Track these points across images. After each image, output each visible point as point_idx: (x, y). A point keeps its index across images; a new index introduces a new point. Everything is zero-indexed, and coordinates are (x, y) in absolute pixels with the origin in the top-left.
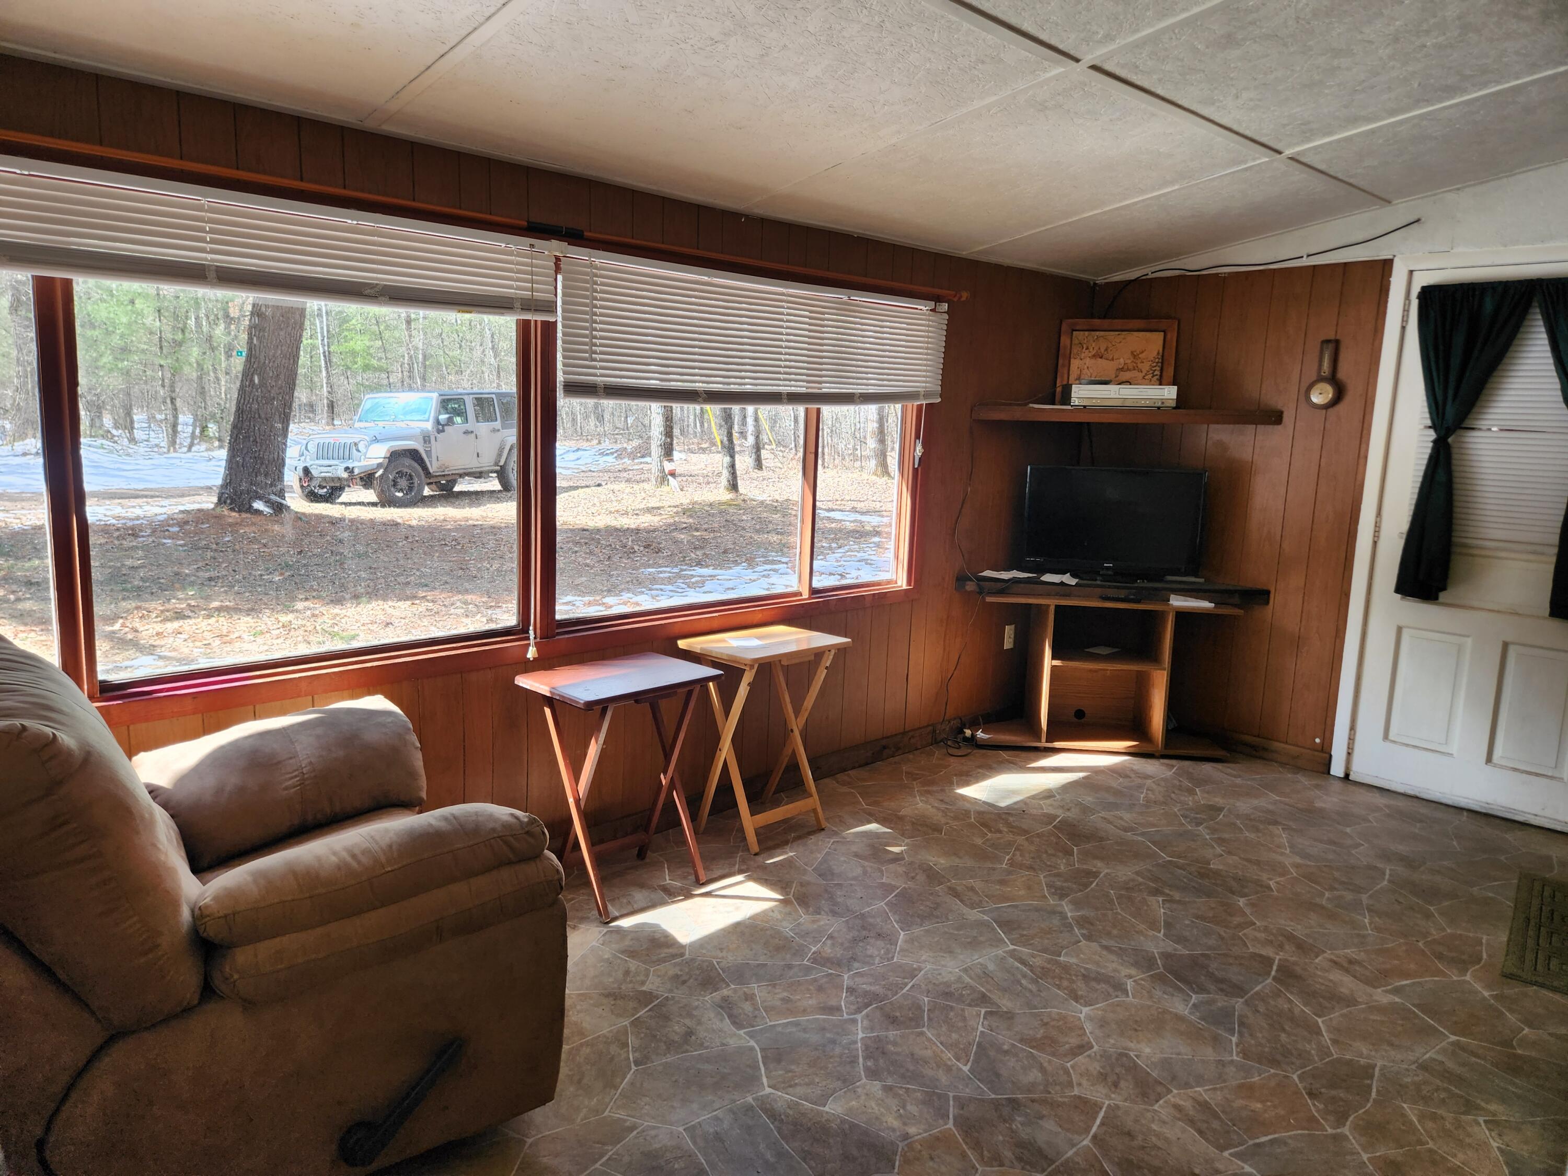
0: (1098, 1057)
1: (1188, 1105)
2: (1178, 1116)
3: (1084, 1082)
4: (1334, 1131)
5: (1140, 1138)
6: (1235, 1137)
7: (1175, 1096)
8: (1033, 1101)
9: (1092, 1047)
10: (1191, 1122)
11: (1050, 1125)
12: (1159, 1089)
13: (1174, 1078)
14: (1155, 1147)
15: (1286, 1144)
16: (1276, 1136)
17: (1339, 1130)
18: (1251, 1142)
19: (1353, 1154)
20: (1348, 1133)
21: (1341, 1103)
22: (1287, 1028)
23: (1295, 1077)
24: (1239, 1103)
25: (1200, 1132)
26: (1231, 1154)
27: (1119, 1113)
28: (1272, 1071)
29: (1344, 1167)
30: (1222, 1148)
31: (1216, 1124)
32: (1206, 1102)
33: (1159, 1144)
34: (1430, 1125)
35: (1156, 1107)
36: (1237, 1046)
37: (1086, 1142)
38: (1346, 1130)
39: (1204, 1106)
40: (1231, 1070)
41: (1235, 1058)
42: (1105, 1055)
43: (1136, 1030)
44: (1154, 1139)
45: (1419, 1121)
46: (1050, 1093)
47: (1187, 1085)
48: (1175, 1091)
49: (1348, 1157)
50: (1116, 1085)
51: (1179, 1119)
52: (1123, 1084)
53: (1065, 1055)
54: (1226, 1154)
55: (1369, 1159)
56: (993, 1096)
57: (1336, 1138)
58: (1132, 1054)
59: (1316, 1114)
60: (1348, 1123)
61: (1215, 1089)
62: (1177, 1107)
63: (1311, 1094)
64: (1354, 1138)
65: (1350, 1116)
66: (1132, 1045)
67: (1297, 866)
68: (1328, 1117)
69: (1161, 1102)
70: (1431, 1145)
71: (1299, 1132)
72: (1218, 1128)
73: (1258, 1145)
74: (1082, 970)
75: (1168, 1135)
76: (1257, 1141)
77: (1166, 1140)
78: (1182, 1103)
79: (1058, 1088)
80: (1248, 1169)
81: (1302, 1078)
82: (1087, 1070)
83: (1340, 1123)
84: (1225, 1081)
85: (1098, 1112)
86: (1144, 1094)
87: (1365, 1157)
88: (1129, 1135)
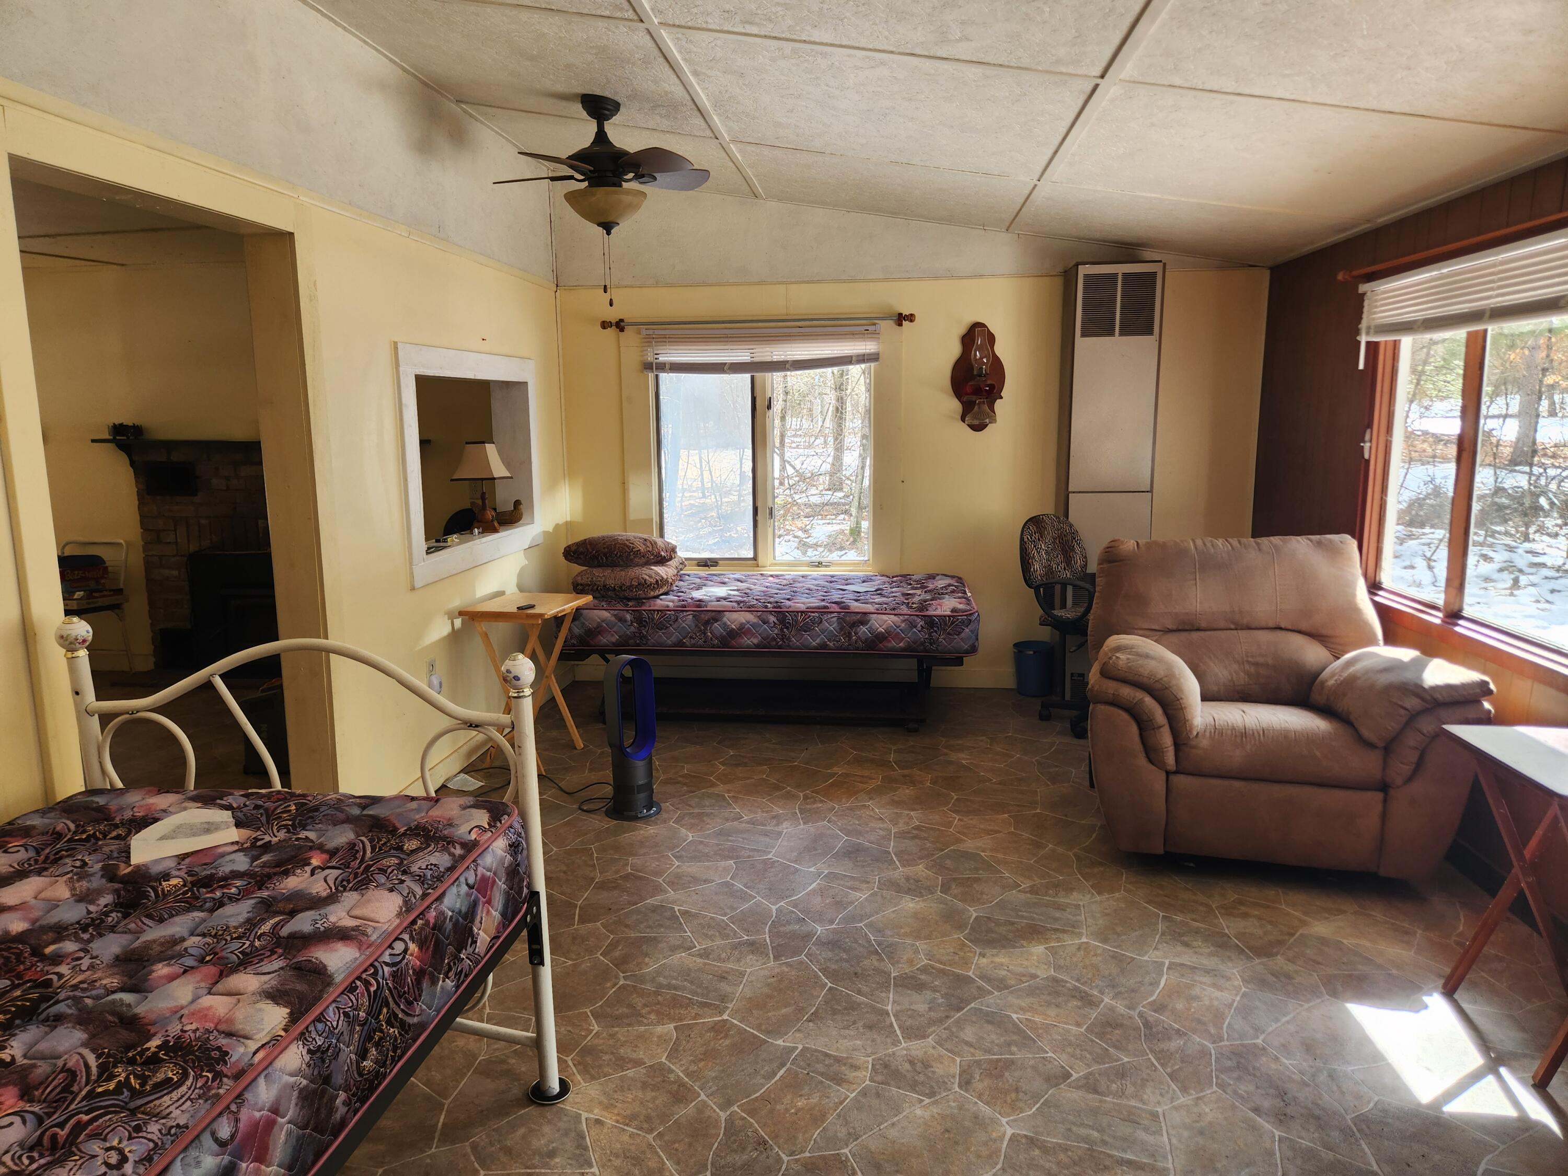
0: (946, 1080)
1: (851, 1075)
2: (850, 1061)
3: (931, 1051)
4: (732, 1109)
5: (861, 1030)
6: (802, 1063)
7: (864, 1078)
8: (947, 1017)
9: (960, 1087)
10: (838, 1060)
11: (922, 1007)
12: (879, 1078)
13: (878, 1095)
14: (847, 1028)
15: (764, 1077)
16: (773, 1081)
17: (728, 1113)
18: (788, 1065)
19: (711, 1095)
20: (721, 1113)
21: (735, 1146)
23: (785, 1158)
24: (814, 1100)
25: (827, 1055)
26: (797, 1048)
27: (889, 1040)
28: (807, 1154)
29: (716, 1077)
30: (805, 1049)
31: (820, 1067)
32: (840, 1085)
34: (652, 1164)
35: (870, 1059)
36: (853, 1169)
37: (889, 1008)
38: (723, 1115)
39: (839, 1080)
40: (842, 1133)
41: (846, 1151)
42: (943, 1084)
43: (947, 1131)
44: (852, 1033)
45: (663, 1163)
46: (945, 1029)
47: (864, 1093)
48: (867, 1082)
49: (715, 1088)
50: (911, 1063)
52: (907, 1066)
54: (800, 1047)
55: (699, 1095)
56: (972, 1005)
58: (927, 1101)
59: (751, 1120)
60: (723, 1125)
61: (841, 1103)
62: (856, 1068)
63: (762, 1144)
64: (714, 1111)
65: (724, 1134)
66: (935, 1110)
68: (741, 1123)
69: (870, 1067)
70: (650, 1137)
71: (758, 1094)
72: (817, 1066)
73: (783, 1065)
76: (784, 1069)
77: (845, 1037)
79: (944, 1036)
80: (780, 1042)
81: (779, 1160)
82: (941, 1063)
83: (730, 1121)
84: (839, 1115)
85: (902, 1033)
86: (886, 1066)
87: (703, 1097)
88: (870, 1028)
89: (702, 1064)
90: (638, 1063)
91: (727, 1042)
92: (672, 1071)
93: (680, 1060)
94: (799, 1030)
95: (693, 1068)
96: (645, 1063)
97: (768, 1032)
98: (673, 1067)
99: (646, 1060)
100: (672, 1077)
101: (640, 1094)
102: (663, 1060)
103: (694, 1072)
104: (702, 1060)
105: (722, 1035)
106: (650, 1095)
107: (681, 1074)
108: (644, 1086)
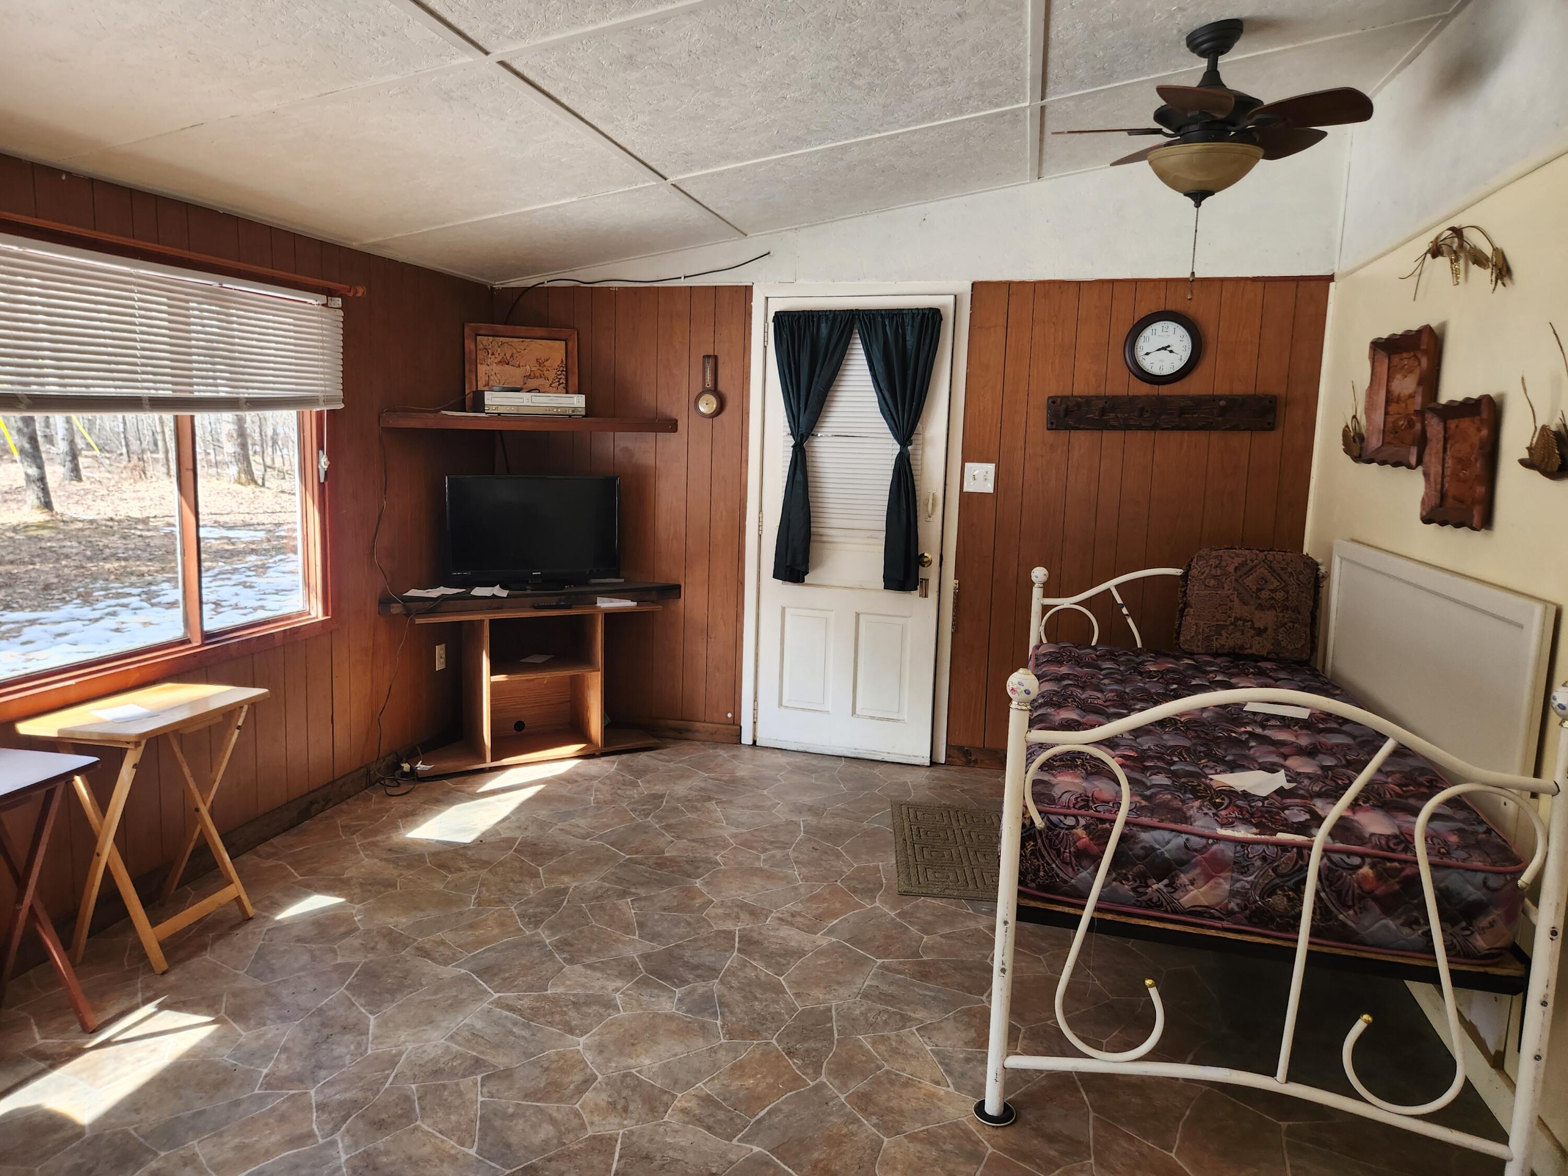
0: (604, 1086)
1: (692, 1104)
2: (687, 1119)
3: (596, 1119)
4: (815, 1083)
5: (658, 1157)
6: (739, 1121)
7: (683, 1100)
8: (550, 1160)
9: (596, 1078)
10: (699, 1121)
12: (665, 1098)
13: (676, 1082)
14: (673, 1160)
15: (780, 1110)
16: (771, 1106)
17: (818, 1081)
18: (753, 1121)
19: (833, 1098)
20: (825, 1080)
21: (814, 1053)
22: (758, 995)
23: (774, 1041)
24: (737, 1083)
25: (709, 1129)
26: (739, 1141)
27: (635, 1139)
28: (755, 1042)
29: (830, 1115)
30: (730, 1138)
31: (721, 1115)
32: (708, 1095)
33: (677, 1155)
34: (882, 1048)
35: (666, 1119)
36: (722, 1028)
38: (823, 1078)
39: (707, 1100)
40: (722, 1054)
41: (723, 1041)
42: (609, 1082)
43: (633, 1045)
44: (670, 1153)
45: (872, 1047)
46: (564, 1144)
47: (689, 1085)
48: (680, 1095)
49: (830, 1104)
50: (625, 1110)
51: (688, 1123)
52: (632, 1106)
53: (572, 1097)
54: (735, 1141)
55: (846, 1098)
57: (820, 1088)
58: (634, 1071)
59: (798, 1072)
60: (823, 1070)
61: (712, 1079)
62: (684, 1111)
63: (790, 1053)
64: (831, 1083)
65: (823, 1063)
66: (632, 1062)
67: (734, 836)
68: (807, 1071)
69: (669, 1111)
70: (887, 1067)
71: (788, 1094)
72: (723, 1117)
73: (759, 1122)
74: (571, 998)
75: (683, 1144)
76: (758, 1117)
77: (682, 1149)
78: (687, 1105)
79: (571, 1136)
80: (756, 1149)
81: (779, 1040)
82: (596, 1104)
83: (817, 1073)
84: (719, 1068)
85: (615, 1146)
86: (653, 1110)
87: (842, 1098)
88: (648, 1158)
89: (844, 1131)
90: (913, 1138)
91: (816, 1155)
92: (875, 1125)
93: (867, 1137)
94: (731, 1163)
95: (853, 1128)
96: (906, 1137)
97: (767, 1163)
98: (874, 1130)
99: (906, 1141)
100: (874, 1119)
101: (904, 1106)
102: (886, 1140)
103: (852, 1123)
104: (845, 1135)
105: (821, 1165)
106: (894, 1103)
107: (866, 1122)
108: (901, 1112)
